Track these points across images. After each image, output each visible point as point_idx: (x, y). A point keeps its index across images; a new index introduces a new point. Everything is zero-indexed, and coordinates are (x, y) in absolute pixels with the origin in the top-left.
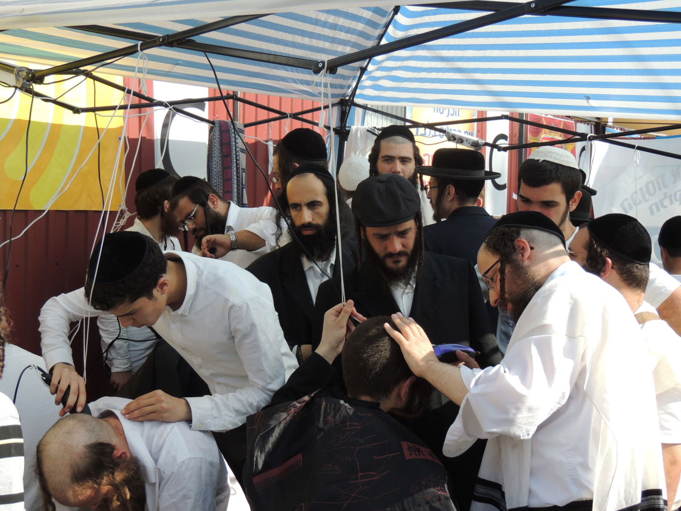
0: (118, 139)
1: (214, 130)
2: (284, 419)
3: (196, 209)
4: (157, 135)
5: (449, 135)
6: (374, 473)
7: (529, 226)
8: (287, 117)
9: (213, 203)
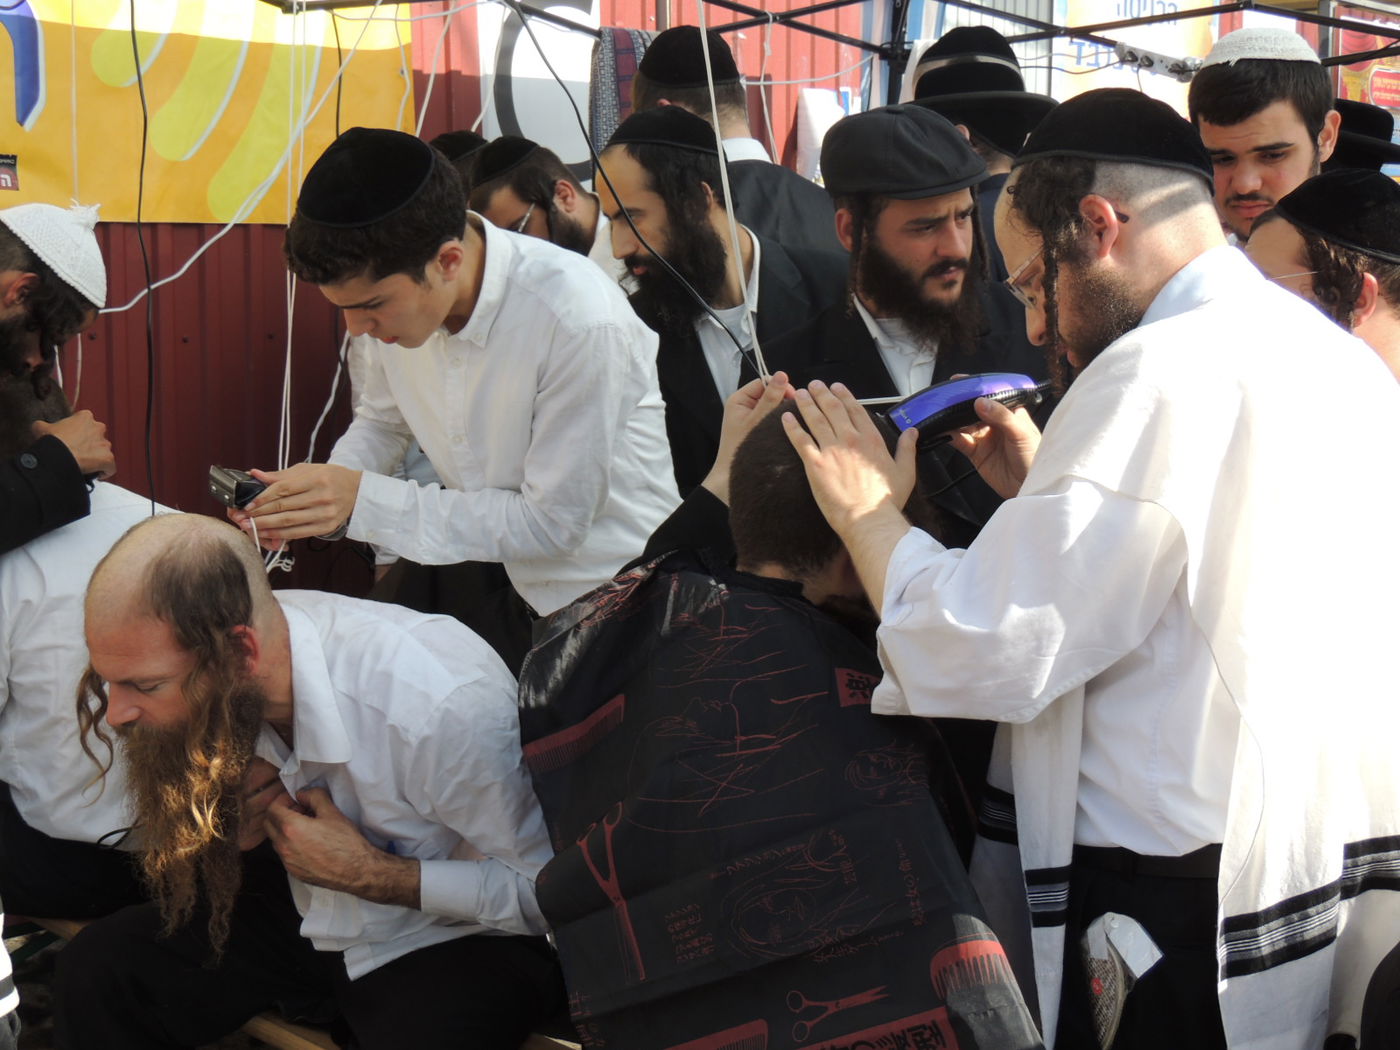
0: (400, 73)
1: (600, 48)
2: (587, 618)
3: (528, 215)
4: (487, 68)
5: (1123, 50)
6: (770, 737)
7: (1116, 158)
8: (767, 21)
9: (565, 198)
